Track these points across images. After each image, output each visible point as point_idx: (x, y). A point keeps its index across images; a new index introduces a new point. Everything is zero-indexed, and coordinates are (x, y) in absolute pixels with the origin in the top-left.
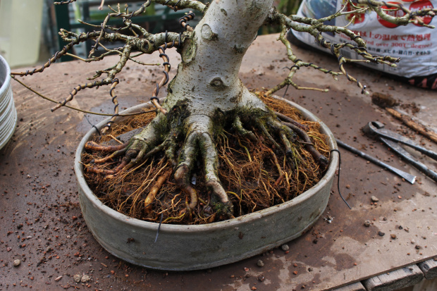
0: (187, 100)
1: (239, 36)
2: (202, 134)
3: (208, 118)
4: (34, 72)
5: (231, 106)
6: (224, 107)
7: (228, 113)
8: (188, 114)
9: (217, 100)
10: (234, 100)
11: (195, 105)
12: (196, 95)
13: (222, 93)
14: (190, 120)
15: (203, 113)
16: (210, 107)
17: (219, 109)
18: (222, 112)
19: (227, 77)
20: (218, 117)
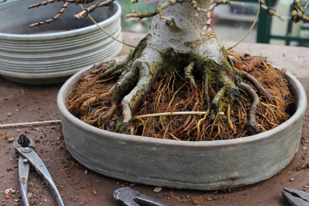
2: (141, 63)
3: (158, 54)
5: (185, 50)
6: (177, 49)
7: (181, 55)
8: (145, 46)
9: (172, 40)
10: (188, 44)
12: (157, 32)
13: (177, 35)
15: (156, 47)
16: (164, 45)
17: (172, 49)
18: (174, 52)
19: (182, 21)
20: (170, 56)
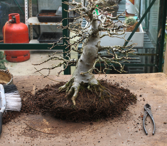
0: (74, 78)
1: (88, 61)
2: (74, 87)
3: (79, 84)
4: (38, 64)
6: (84, 82)
7: (86, 83)
8: (74, 81)
9: (82, 79)
10: (88, 80)
11: (76, 80)
12: (77, 77)
13: (84, 77)
14: (74, 83)
15: (78, 82)
16: (80, 81)
20: (82, 84)
